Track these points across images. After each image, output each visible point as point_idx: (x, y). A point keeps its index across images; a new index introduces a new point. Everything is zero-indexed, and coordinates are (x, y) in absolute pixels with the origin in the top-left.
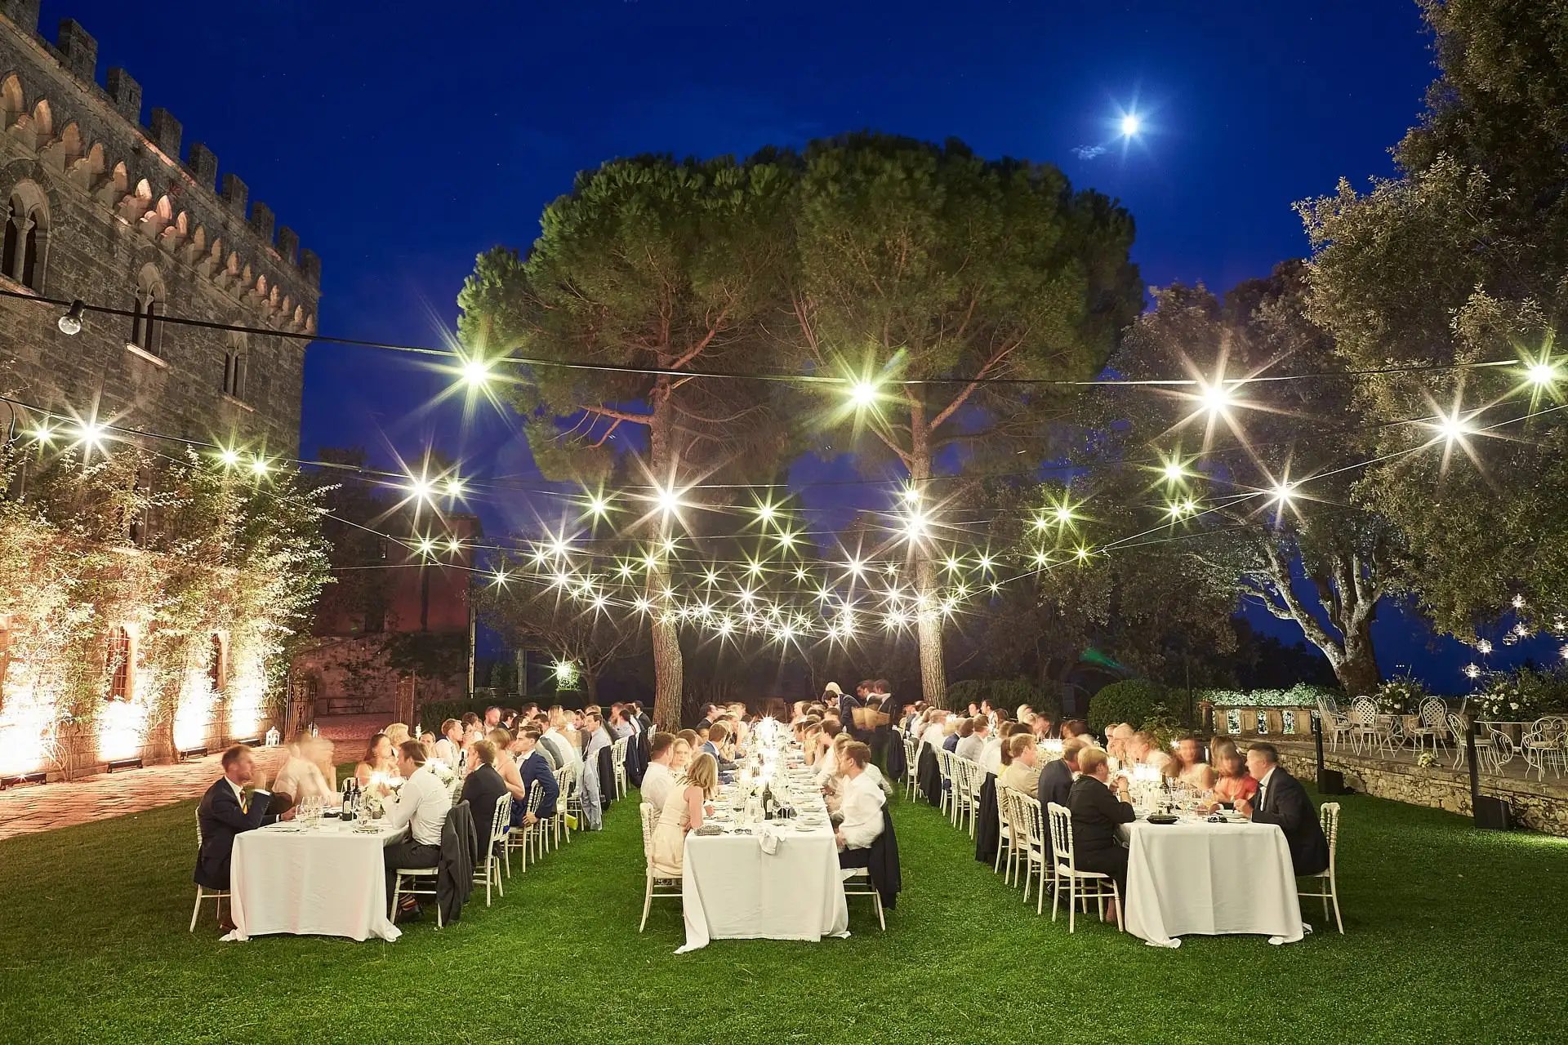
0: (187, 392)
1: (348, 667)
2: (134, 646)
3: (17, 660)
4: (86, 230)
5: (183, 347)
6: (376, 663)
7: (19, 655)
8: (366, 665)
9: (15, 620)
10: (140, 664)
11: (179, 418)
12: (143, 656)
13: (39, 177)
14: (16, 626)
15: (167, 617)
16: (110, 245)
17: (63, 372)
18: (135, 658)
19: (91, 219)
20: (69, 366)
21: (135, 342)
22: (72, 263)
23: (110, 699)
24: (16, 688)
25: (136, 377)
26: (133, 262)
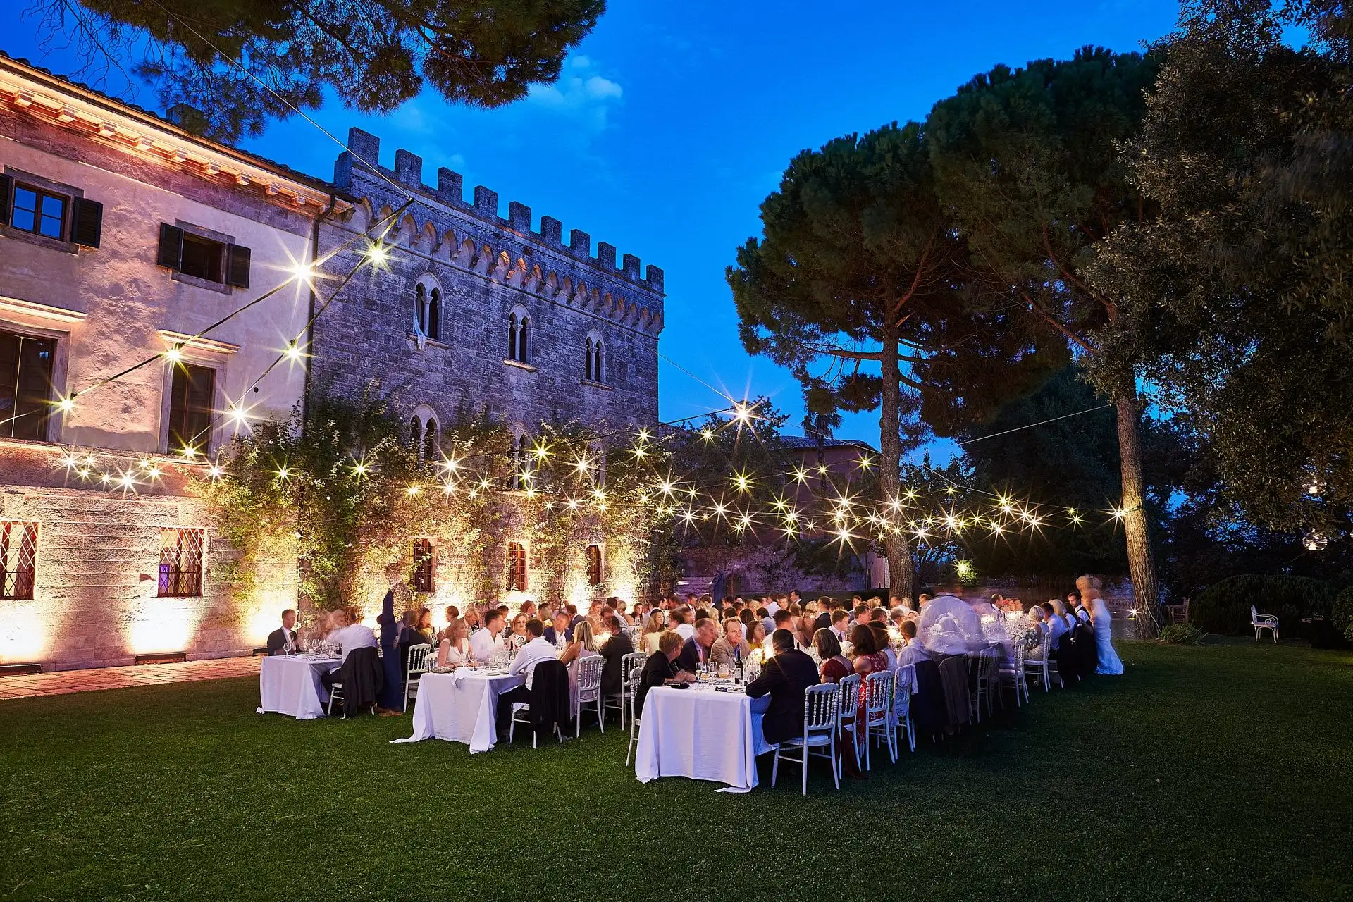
0: (554, 383)
1: (764, 568)
2: (528, 555)
3: (443, 564)
4: (468, 294)
5: (548, 354)
6: (785, 565)
7: (444, 561)
8: (777, 566)
9: (439, 541)
10: (531, 567)
11: (549, 401)
12: (533, 562)
13: (432, 270)
14: (439, 544)
15: (543, 536)
16: (486, 299)
17: (461, 386)
18: (528, 563)
19: (472, 286)
20: (464, 382)
21: (512, 357)
22: (460, 315)
23: (509, 589)
24: (442, 582)
25: (513, 379)
26: (505, 306)
